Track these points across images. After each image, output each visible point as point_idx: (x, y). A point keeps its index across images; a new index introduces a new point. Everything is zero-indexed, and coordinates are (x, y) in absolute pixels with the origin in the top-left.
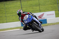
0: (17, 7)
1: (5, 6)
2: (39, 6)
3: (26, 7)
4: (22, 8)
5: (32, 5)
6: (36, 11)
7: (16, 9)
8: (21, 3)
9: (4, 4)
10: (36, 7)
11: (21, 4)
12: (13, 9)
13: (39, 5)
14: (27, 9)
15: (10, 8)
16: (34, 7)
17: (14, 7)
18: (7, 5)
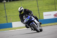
0: (34, 6)
1: (21, 5)
2: (55, 5)
3: (42, 6)
4: (38, 6)
5: (47, 4)
6: (52, 9)
7: (32, 7)
8: (37, 1)
9: (21, 3)
10: (52, 6)
11: (37, 3)
12: (30, 7)
13: (55, 3)
14: (43, 8)
15: (27, 7)
16: (50, 6)
17: (30, 6)
18: (24, 3)
